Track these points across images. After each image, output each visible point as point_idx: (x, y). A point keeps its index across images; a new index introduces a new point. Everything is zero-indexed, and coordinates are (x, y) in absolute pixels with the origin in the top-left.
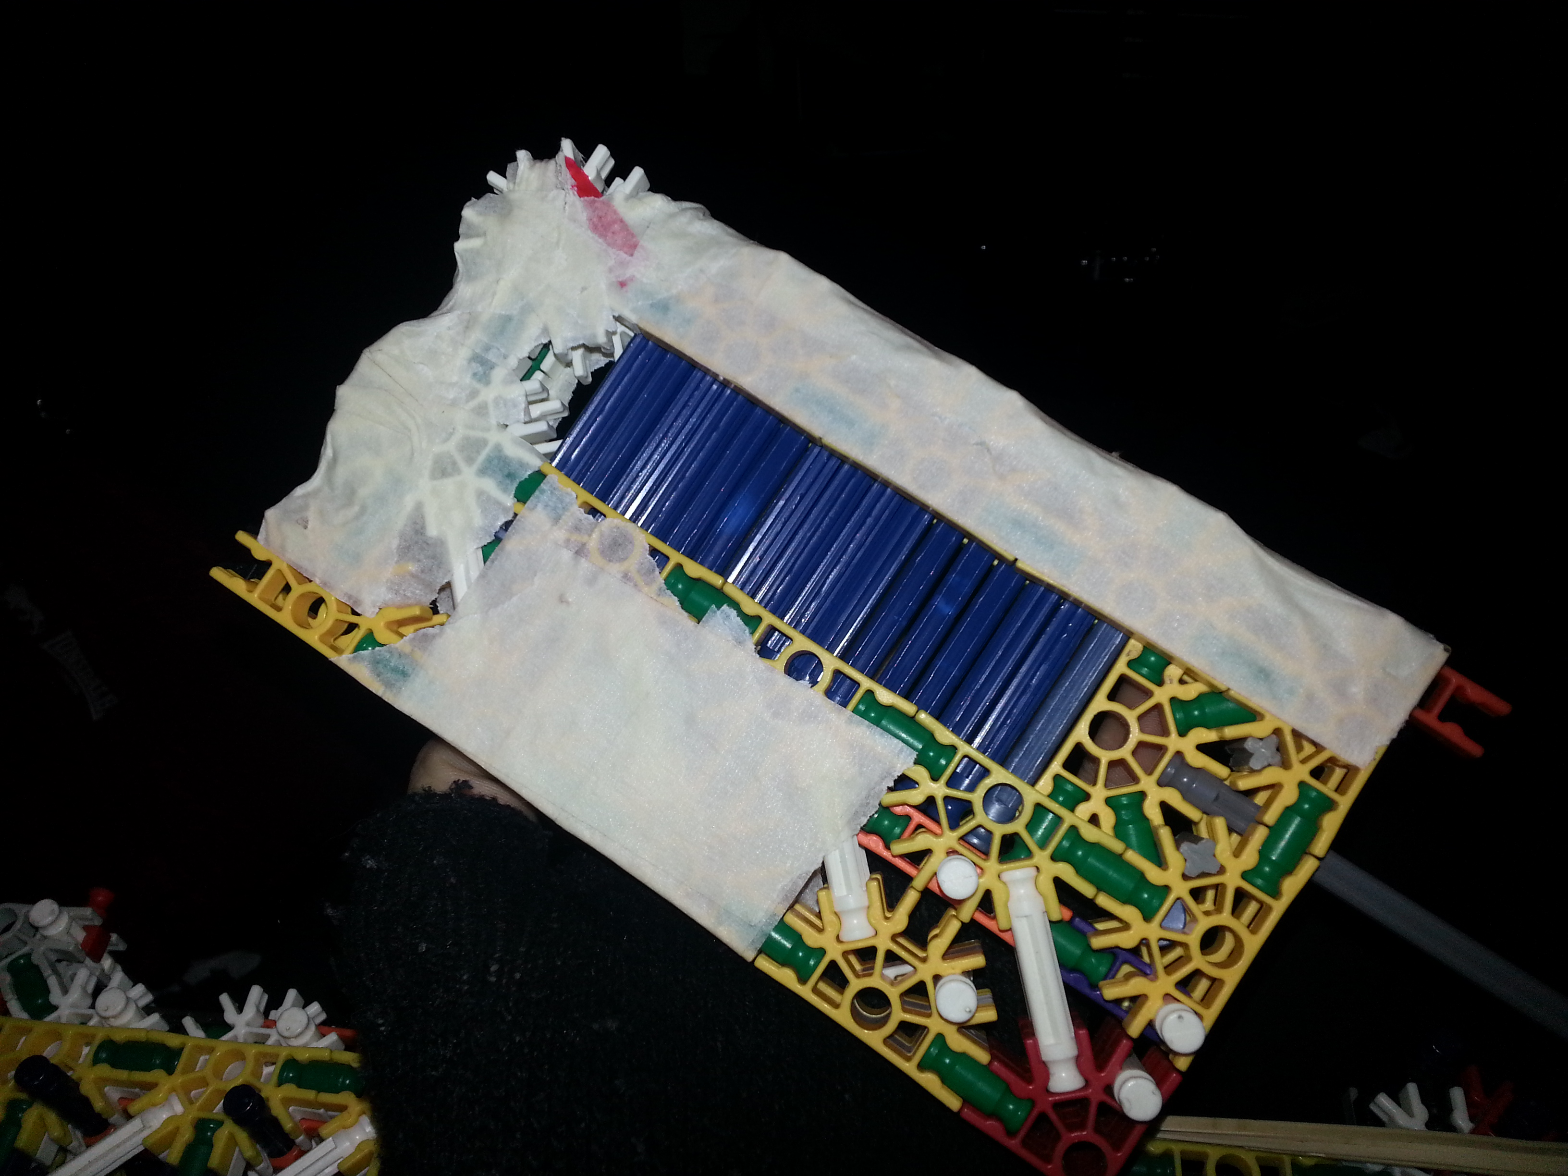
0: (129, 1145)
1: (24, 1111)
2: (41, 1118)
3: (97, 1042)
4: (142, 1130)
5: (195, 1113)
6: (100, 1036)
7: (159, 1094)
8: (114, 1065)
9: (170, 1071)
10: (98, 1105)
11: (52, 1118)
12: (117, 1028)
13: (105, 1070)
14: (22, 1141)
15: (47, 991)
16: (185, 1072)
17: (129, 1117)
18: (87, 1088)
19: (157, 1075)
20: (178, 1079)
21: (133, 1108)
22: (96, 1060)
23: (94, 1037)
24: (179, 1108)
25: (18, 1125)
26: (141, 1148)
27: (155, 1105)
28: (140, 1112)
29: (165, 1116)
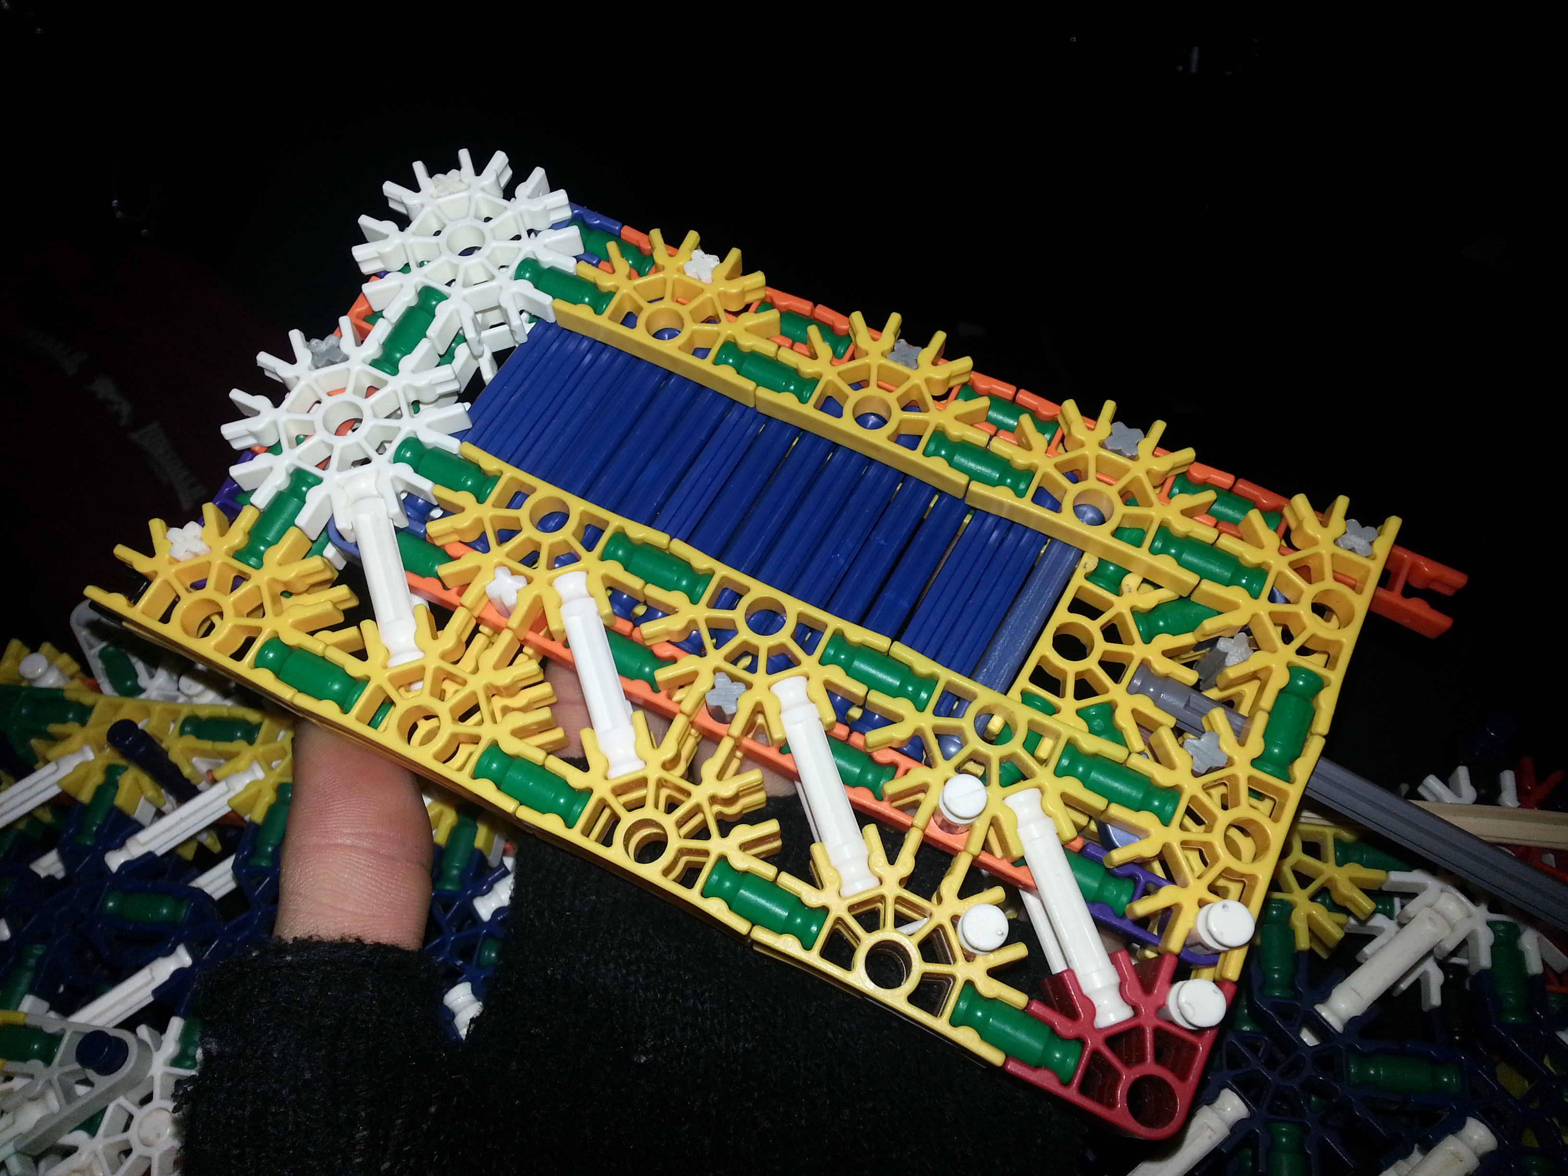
0: (215, 806)
1: (120, 774)
2: (137, 782)
3: (181, 718)
4: (227, 793)
5: (274, 779)
6: (185, 712)
7: (241, 763)
8: (199, 736)
9: (251, 741)
10: (186, 771)
11: (146, 781)
12: (202, 705)
13: (190, 741)
14: (120, 800)
15: (135, 676)
16: (264, 743)
17: (214, 782)
18: (175, 756)
19: (239, 745)
20: (259, 748)
21: (218, 774)
22: (182, 733)
23: (178, 712)
24: (260, 774)
25: (116, 786)
26: (227, 810)
27: (237, 772)
28: (226, 778)
29: (248, 781)
